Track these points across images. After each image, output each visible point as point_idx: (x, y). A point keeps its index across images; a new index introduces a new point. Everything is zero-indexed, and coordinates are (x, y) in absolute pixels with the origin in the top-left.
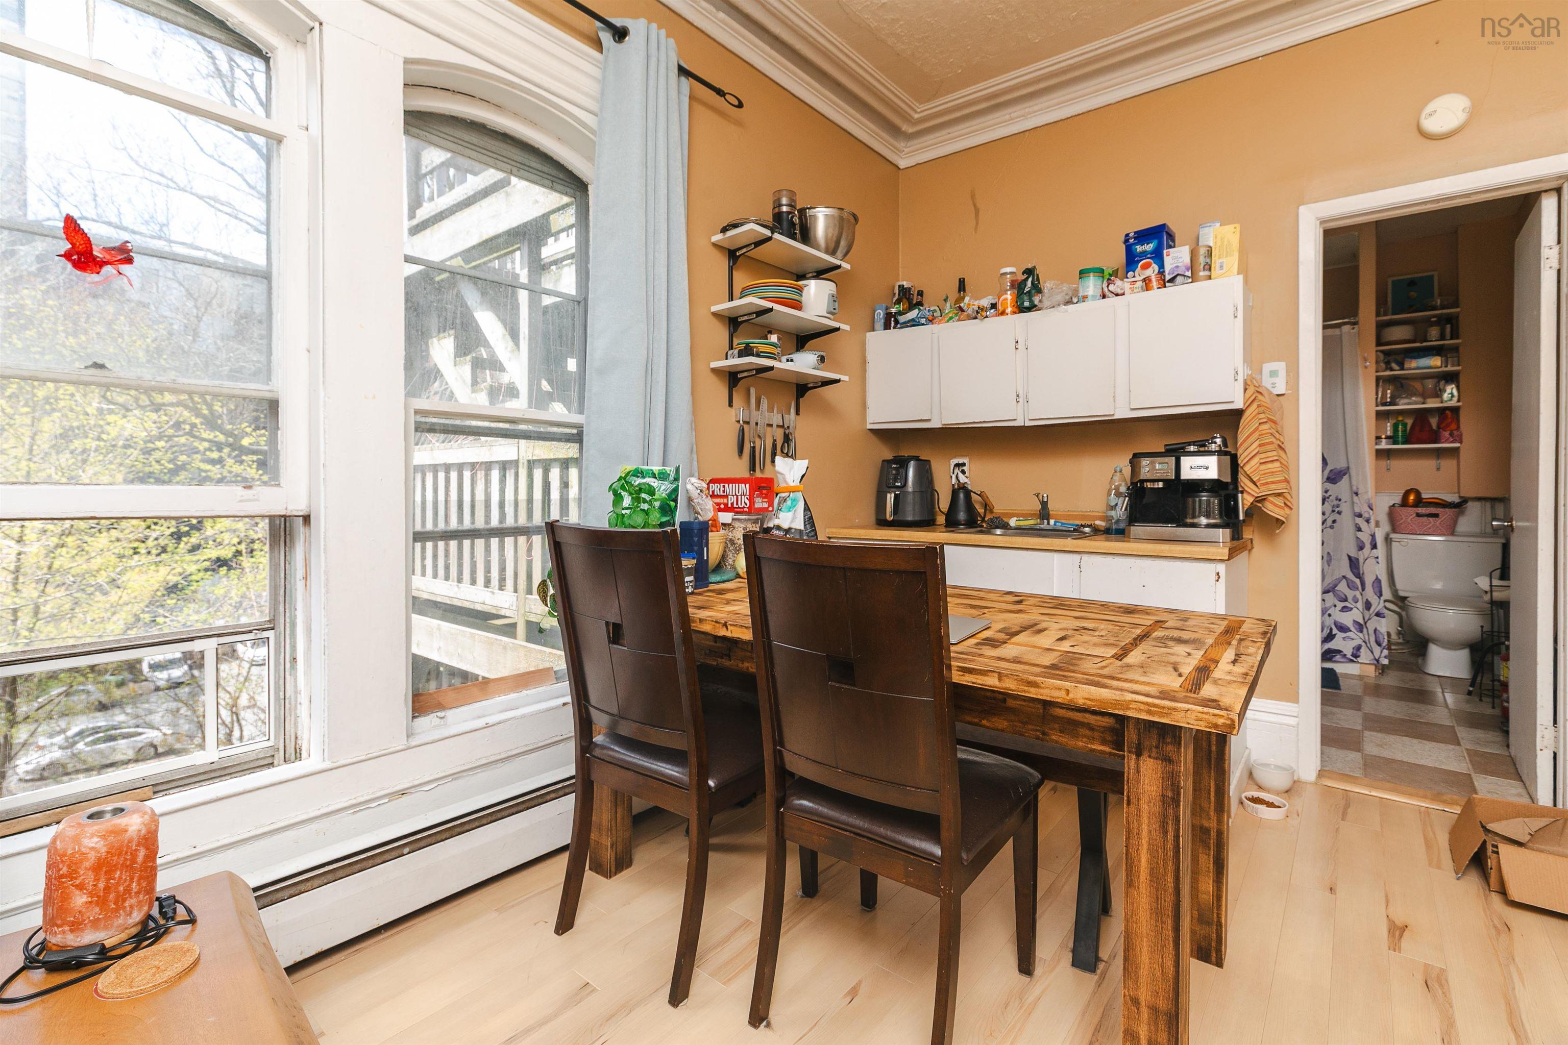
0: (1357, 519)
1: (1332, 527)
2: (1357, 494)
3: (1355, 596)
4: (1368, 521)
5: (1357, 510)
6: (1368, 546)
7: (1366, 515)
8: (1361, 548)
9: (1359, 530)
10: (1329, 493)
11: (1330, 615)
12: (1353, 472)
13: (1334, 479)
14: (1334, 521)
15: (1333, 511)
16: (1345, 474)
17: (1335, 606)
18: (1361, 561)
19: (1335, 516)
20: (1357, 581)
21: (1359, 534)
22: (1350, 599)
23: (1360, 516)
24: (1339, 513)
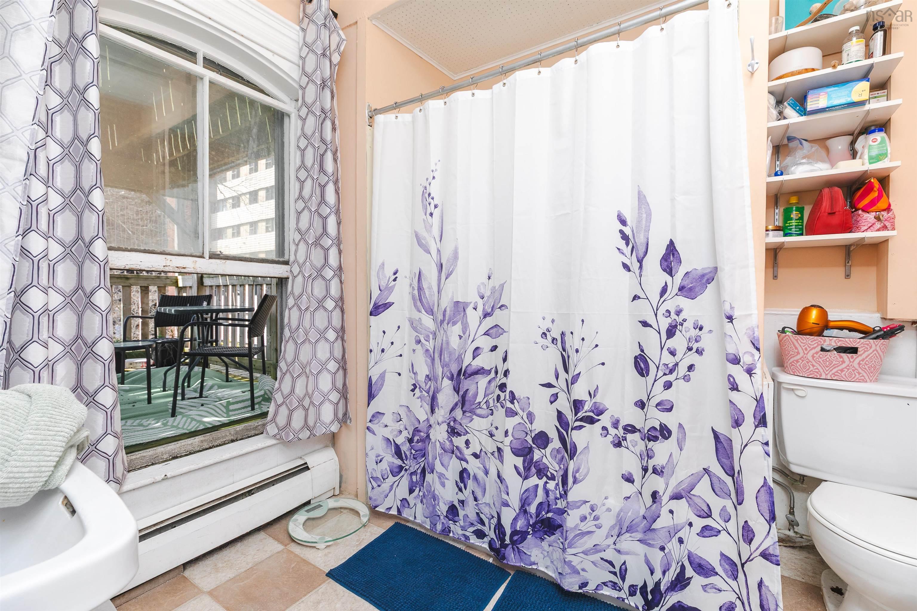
0: (730, 365)
1: (686, 378)
2: (730, 318)
3: (724, 509)
4: (750, 371)
5: (731, 350)
6: (749, 421)
7: (746, 360)
8: (737, 423)
9: (735, 388)
10: (682, 316)
11: (681, 541)
12: (724, 276)
13: (691, 289)
14: (691, 368)
15: (690, 349)
16: (709, 281)
17: (690, 524)
18: (737, 448)
19: (692, 358)
20: (728, 480)
21: (734, 396)
22: (715, 514)
23: (736, 361)
24: (699, 352)
